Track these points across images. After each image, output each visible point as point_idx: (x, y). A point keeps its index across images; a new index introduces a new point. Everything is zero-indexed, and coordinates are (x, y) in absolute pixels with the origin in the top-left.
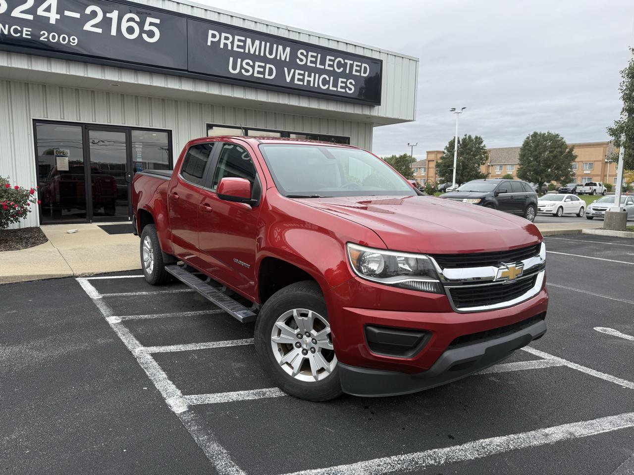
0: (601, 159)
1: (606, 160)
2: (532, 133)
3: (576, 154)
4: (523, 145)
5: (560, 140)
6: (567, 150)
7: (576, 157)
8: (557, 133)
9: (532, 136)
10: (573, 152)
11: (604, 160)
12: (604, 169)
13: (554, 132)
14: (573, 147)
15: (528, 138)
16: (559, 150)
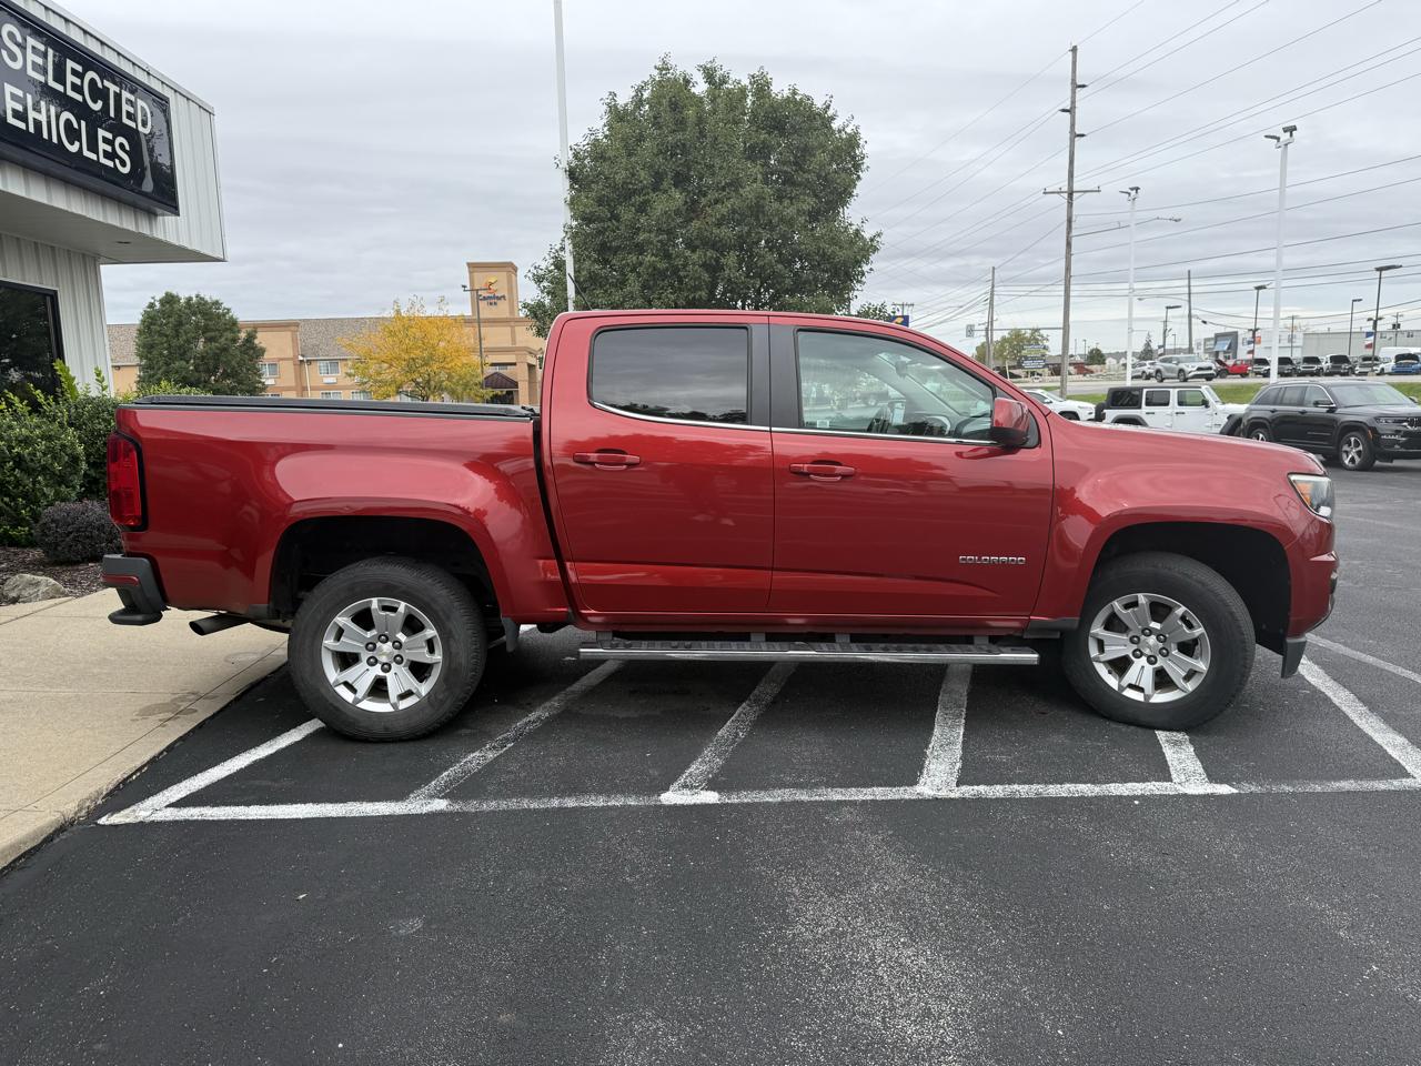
0: (291, 356)
1: (301, 358)
2: (160, 295)
3: (263, 345)
4: (143, 322)
5: (224, 315)
6: (243, 335)
7: (263, 351)
8: (214, 299)
9: (161, 301)
10: (256, 342)
11: (295, 357)
12: (300, 376)
13: (209, 296)
14: (255, 329)
15: (151, 305)
16: (229, 335)
